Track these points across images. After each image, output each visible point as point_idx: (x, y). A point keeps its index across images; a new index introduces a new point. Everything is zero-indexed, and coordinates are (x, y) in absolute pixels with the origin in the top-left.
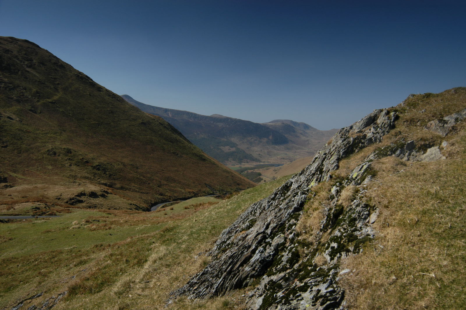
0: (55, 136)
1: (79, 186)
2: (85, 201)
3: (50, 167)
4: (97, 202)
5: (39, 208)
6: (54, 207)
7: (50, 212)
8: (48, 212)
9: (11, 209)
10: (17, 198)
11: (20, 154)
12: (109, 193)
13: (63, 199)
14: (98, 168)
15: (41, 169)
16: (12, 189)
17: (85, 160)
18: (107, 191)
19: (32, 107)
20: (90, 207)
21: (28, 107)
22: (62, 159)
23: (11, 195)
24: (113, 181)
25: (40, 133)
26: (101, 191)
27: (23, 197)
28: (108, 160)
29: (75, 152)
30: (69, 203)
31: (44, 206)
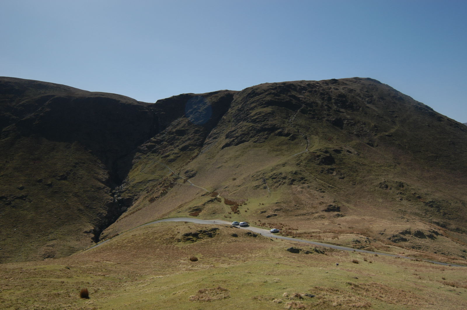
0: (389, 168)
1: (407, 222)
2: (409, 240)
3: (381, 200)
4: (423, 242)
5: (359, 242)
6: (375, 242)
7: (368, 247)
8: (367, 246)
9: (336, 238)
10: (344, 228)
11: (355, 186)
12: (439, 235)
13: (386, 235)
14: (431, 204)
15: (371, 201)
16: (342, 218)
17: (417, 196)
18: (437, 232)
19: (370, 141)
20: (413, 247)
21: (366, 140)
22: (393, 192)
23: (340, 225)
24: (448, 221)
25: (374, 166)
26: (429, 231)
27: (349, 228)
28: (444, 197)
29: (407, 186)
30: (391, 239)
31: (366, 239)
